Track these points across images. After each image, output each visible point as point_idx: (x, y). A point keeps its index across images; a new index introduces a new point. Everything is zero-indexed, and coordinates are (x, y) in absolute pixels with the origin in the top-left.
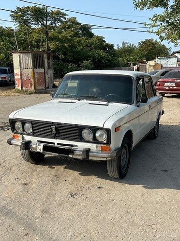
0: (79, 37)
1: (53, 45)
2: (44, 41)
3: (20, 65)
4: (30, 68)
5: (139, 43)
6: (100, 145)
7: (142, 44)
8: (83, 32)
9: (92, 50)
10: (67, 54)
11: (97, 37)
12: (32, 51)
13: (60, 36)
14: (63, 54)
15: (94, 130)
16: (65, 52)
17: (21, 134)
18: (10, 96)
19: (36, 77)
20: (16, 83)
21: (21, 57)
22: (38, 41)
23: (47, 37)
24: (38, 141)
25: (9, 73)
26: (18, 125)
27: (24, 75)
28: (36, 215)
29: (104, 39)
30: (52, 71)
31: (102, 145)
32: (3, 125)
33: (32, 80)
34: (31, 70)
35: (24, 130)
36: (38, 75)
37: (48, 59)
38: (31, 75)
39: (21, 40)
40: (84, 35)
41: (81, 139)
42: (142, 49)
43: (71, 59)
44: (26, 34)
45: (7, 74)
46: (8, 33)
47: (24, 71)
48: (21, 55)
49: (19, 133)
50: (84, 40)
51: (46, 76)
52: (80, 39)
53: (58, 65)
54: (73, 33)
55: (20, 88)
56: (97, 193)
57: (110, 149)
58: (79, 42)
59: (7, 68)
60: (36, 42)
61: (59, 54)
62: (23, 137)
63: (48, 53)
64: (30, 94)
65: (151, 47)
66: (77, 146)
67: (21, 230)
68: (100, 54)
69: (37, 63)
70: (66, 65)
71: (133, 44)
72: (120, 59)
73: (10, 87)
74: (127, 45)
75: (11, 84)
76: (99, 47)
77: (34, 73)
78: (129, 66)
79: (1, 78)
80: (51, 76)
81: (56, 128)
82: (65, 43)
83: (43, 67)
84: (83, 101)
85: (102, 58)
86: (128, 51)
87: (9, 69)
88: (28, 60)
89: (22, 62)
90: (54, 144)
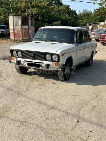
0: (53, 6)
1: (35, 11)
2: (29, 8)
3: (13, 24)
4: (20, 25)
5: (95, 10)
6: (54, 62)
7: (96, 11)
8: (55, 2)
9: (61, 14)
10: (44, 17)
11: (65, 5)
12: (21, 15)
13: (39, 5)
14: (42, 17)
15: (52, 55)
16: (42, 16)
17: (16, 57)
18: (7, 43)
19: (23, 31)
20: (11, 35)
21: (14, 18)
22: (25, 8)
23: (31, 5)
24: (24, 61)
25: (6, 29)
26: (15, 52)
27: (16, 30)
28: (23, 91)
29: (69, 7)
30: (33, 28)
31: (55, 62)
32: (4, 58)
33: (21, 33)
34: (20, 27)
35: (17, 55)
36: (24, 30)
37: (31, 20)
38: (20, 30)
39: (14, 8)
40: (56, 4)
41: (45, 59)
42: (96, 14)
43: (46, 20)
44: (17, 3)
45: (4, 29)
46: (6, 2)
47: (16, 27)
48: (14, 17)
49: (15, 57)
50: (56, 8)
51: (30, 31)
52: (53, 7)
53: (38, 24)
54: (48, 2)
55: (13, 38)
56: (52, 85)
57: (59, 64)
58: (52, 9)
59: (5, 26)
60: (23, 8)
61: (39, 17)
62: (17, 59)
63: (31, 16)
64: (19, 42)
65: (103, 13)
66: (43, 63)
67: (17, 95)
68: (66, 17)
69: (24, 22)
70: (43, 24)
71: (90, 11)
72: (80, 21)
73: (6, 38)
74: (86, 12)
75: (7, 36)
76: (66, 13)
77: (22, 29)
78: (86, 25)
79: (1, 32)
80: (33, 31)
81: (33, 54)
82: (43, 9)
83: (28, 25)
84: (48, 42)
85: (68, 20)
86: (87, 15)
87: (6, 26)
88: (19, 21)
89: (14, 21)
90: (32, 62)
